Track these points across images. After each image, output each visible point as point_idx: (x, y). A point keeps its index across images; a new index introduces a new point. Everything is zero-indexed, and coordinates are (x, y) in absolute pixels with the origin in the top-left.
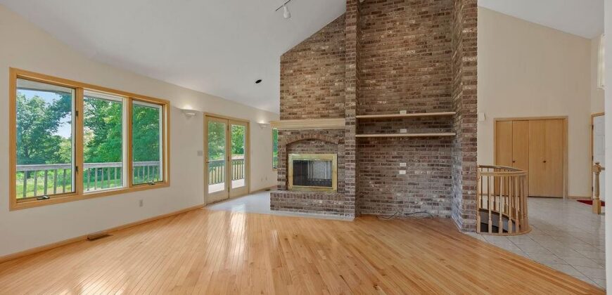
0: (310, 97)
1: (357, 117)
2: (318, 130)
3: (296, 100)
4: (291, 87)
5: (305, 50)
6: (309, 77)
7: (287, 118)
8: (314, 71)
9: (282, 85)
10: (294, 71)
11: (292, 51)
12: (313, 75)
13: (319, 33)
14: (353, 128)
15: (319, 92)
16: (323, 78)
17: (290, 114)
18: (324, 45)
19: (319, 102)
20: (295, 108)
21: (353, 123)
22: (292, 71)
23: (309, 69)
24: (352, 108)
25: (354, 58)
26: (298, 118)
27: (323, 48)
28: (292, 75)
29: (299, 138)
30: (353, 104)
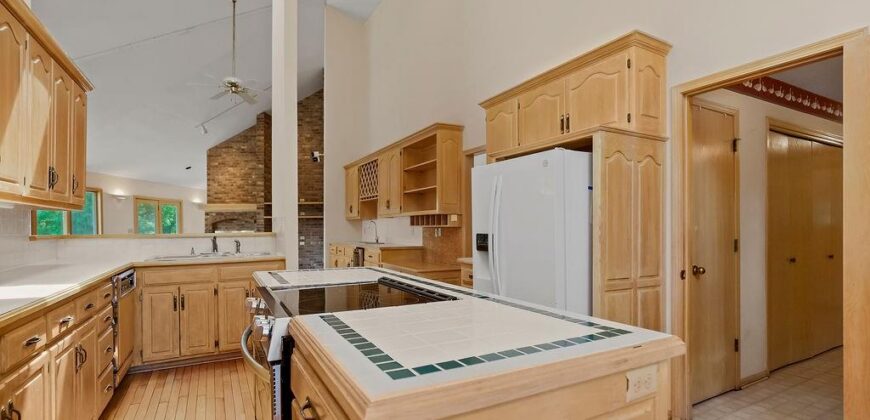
0: (232, 185)
2: (238, 213)
3: (219, 187)
4: (217, 176)
5: (227, 147)
6: (231, 169)
7: (214, 202)
8: (235, 165)
9: (208, 174)
10: (219, 164)
11: (216, 147)
12: (235, 168)
13: (239, 135)
14: (262, 211)
15: (240, 182)
16: (243, 171)
17: (215, 199)
18: (243, 145)
19: (239, 190)
20: (221, 193)
21: (262, 208)
22: (216, 164)
23: (231, 163)
24: (261, 196)
25: (261, 160)
26: (223, 202)
28: (216, 166)
29: (223, 218)
30: (263, 194)
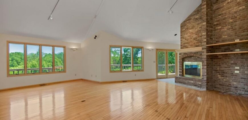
0: (191, 39)
1: (207, 45)
2: (194, 52)
3: (185, 41)
4: (184, 36)
5: (189, 20)
6: (191, 31)
7: (183, 48)
8: (193, 28)
9: (181, 35)
10: (185, 29)
11: (184, 21)
12: (192, 29)
13: (195, 11)
14: (205, 50)
15: (195, 36)
16: (196, 30)
17: (184, 46)
18: (197, 16)
19: (195, 40)
20: (186, 43)
21: (205, 49)
22: (184, 29)
23: (191, 27)
24: (205, 42)
26: (187, 48)
27: (196, 17)
28: (184, 31)
29: (186, 56)
30: (205, 40)
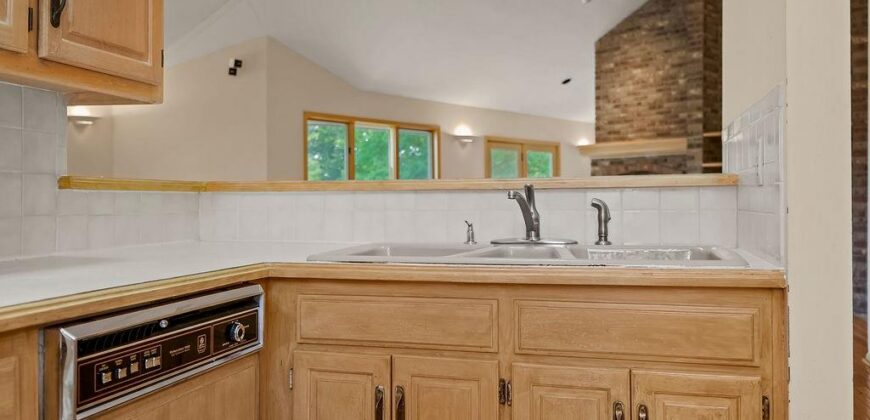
0: (639, 104)
1: (706, 135)
2: (651, 158)
3: (616, 110)
4: (612, 90)
5: (631, 30)
6: (638, 72)
7: (605, 140)
8: (644, 64)
9: (598, 88)
10: (616, 65)
11: (612, 33)
12: (645, 70)
14: (698, 152)
15: (653, 96)
16: (661, 73)
17: (610, 133)
18: (662, 20)
19: (653, 112)
20: (619, 122)
21: (698, 146)
22: (612, 65)
23: (638, 60)
24: (698, 121)
25: (699, 42)
26: (623, 139)
27: (660, 24)
28: (612, 71)
30: (700, 115)
